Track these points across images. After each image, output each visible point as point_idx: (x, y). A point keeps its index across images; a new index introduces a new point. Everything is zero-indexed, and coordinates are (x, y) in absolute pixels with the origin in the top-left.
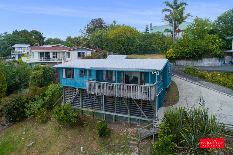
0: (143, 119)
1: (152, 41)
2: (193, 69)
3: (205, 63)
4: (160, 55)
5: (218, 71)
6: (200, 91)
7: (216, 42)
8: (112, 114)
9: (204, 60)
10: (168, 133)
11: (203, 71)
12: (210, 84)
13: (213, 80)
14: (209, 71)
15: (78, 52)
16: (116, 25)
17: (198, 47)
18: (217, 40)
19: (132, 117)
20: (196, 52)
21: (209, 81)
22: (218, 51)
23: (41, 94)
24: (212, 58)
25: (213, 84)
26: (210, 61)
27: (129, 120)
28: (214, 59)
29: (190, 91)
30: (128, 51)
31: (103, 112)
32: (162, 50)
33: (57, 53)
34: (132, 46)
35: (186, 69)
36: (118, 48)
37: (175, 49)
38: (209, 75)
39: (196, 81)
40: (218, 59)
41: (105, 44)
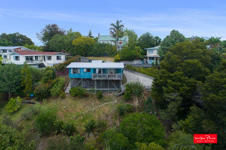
0: (115, 89)
1: (105, 48)
2: (130, 66)
3: (135, 63)
4: (110, 58)
5: (141, 67)
6: (135, 77)
7: (140, 51)
8: (100, 89)
9: (135, 61)
10: (128, 91)
11: (135, 67)
12: (138, 73)
13: (140, 72)
14: (138, 67)
15: (57, 56)
16: (72, 32)
17: (132, 54)
18: (140, 50)
19: (110, 89)
20: (131, 57)
21: (138, 72)
22: (141, 56)
23: (57, 84)
24: (138, 60)
25: (139, 73)
26: (137, 62)
27: (109, 91)
28: (139, 60)
29: (131, 77)
30: (87, 54)
31: (96, 89)
32: (111, 55)
33: (38, 56)
34: (90, 51)
35: (127, 66)
36: (80, 52)
37: (120, 55)
38: (138, 69)
39: (133, 72)
40: (141, 60)
41: (67, 48)
